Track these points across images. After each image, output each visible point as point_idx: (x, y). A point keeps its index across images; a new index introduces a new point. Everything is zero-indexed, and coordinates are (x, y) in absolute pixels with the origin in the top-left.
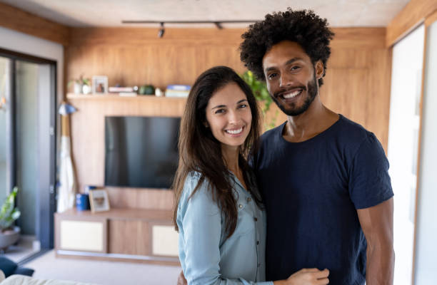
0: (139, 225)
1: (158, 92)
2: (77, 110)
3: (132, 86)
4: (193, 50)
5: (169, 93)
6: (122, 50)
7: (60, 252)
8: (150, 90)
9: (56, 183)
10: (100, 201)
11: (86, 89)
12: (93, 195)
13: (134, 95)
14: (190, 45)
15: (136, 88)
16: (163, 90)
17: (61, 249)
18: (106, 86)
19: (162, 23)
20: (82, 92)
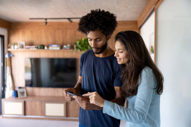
0: (38, 103)
1: (46, 48)
2: (13, 56)
3: (35, 45)
4: (61, 31)
5: (50, 48)
6: (32, 31)
7: (4, 116)
8: (43, 47)
9: (4, 86)
10: (22, 93)
11: (16, 47)
12: (19, 91)
13: (36, 49)
14: (59, 29)
15: (37, 46)
16: (48, 47)
17: (5, 114)
18: (24, 46)
19: (46, 19)
20: (14, 48)
